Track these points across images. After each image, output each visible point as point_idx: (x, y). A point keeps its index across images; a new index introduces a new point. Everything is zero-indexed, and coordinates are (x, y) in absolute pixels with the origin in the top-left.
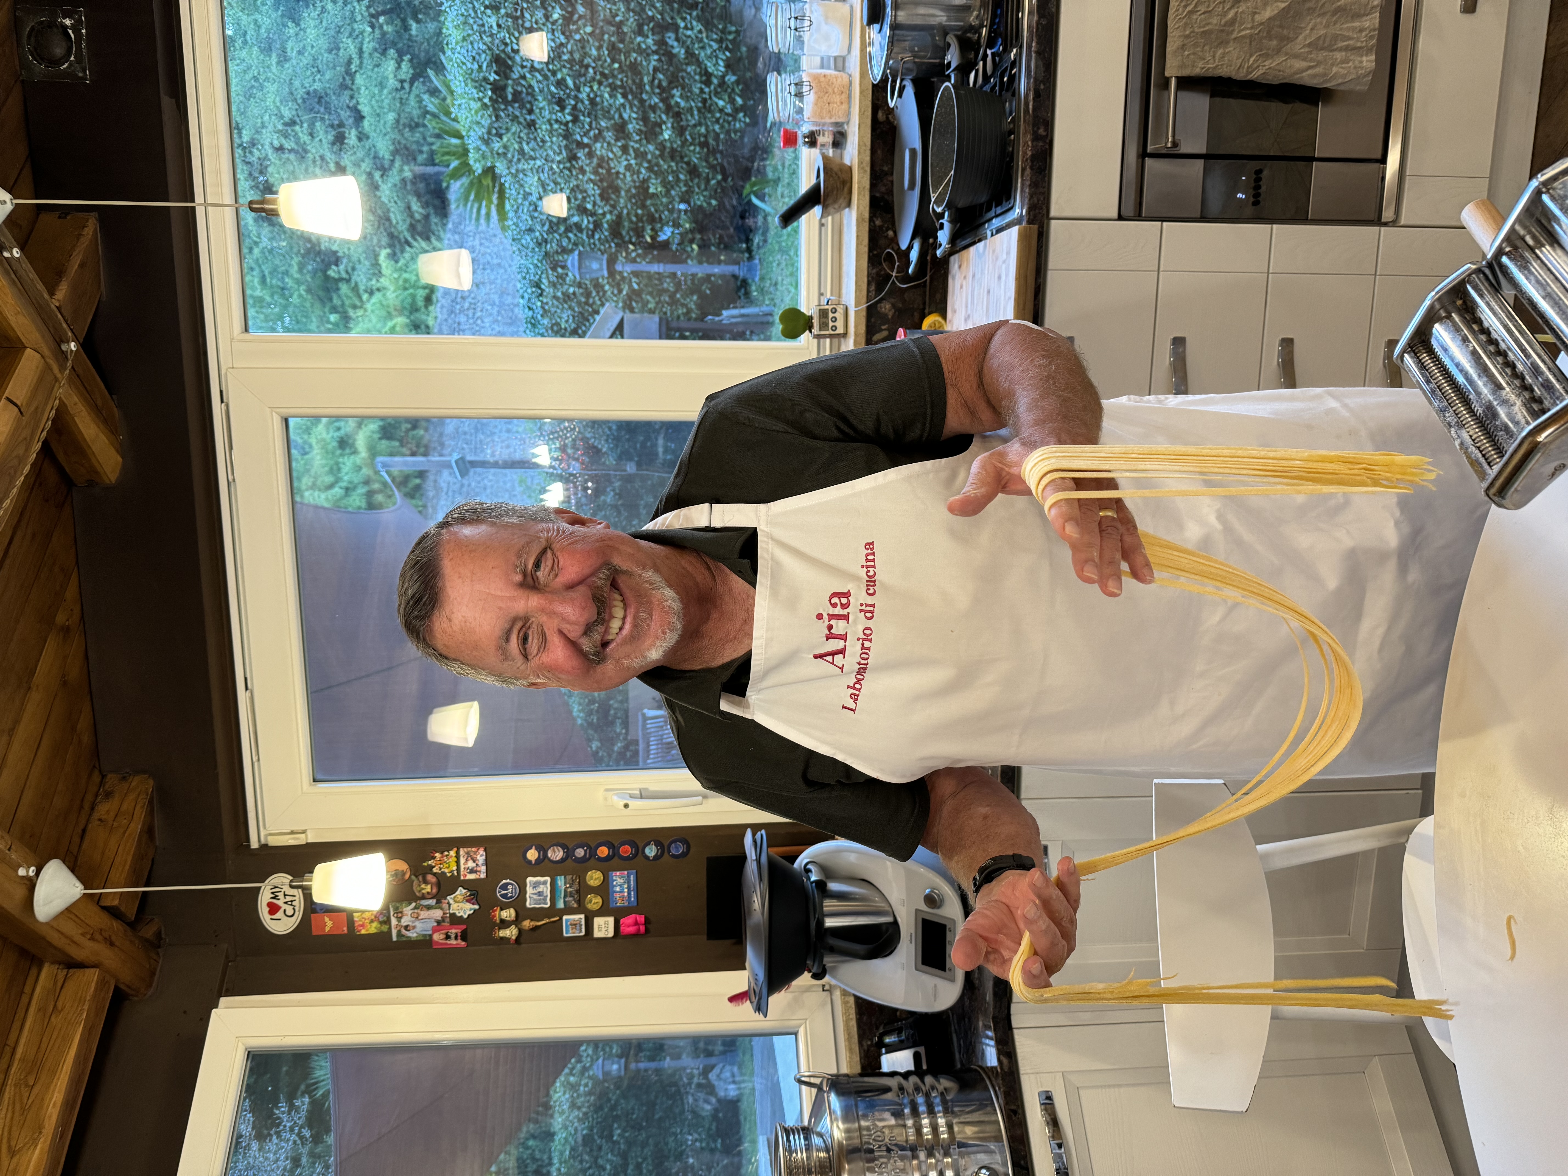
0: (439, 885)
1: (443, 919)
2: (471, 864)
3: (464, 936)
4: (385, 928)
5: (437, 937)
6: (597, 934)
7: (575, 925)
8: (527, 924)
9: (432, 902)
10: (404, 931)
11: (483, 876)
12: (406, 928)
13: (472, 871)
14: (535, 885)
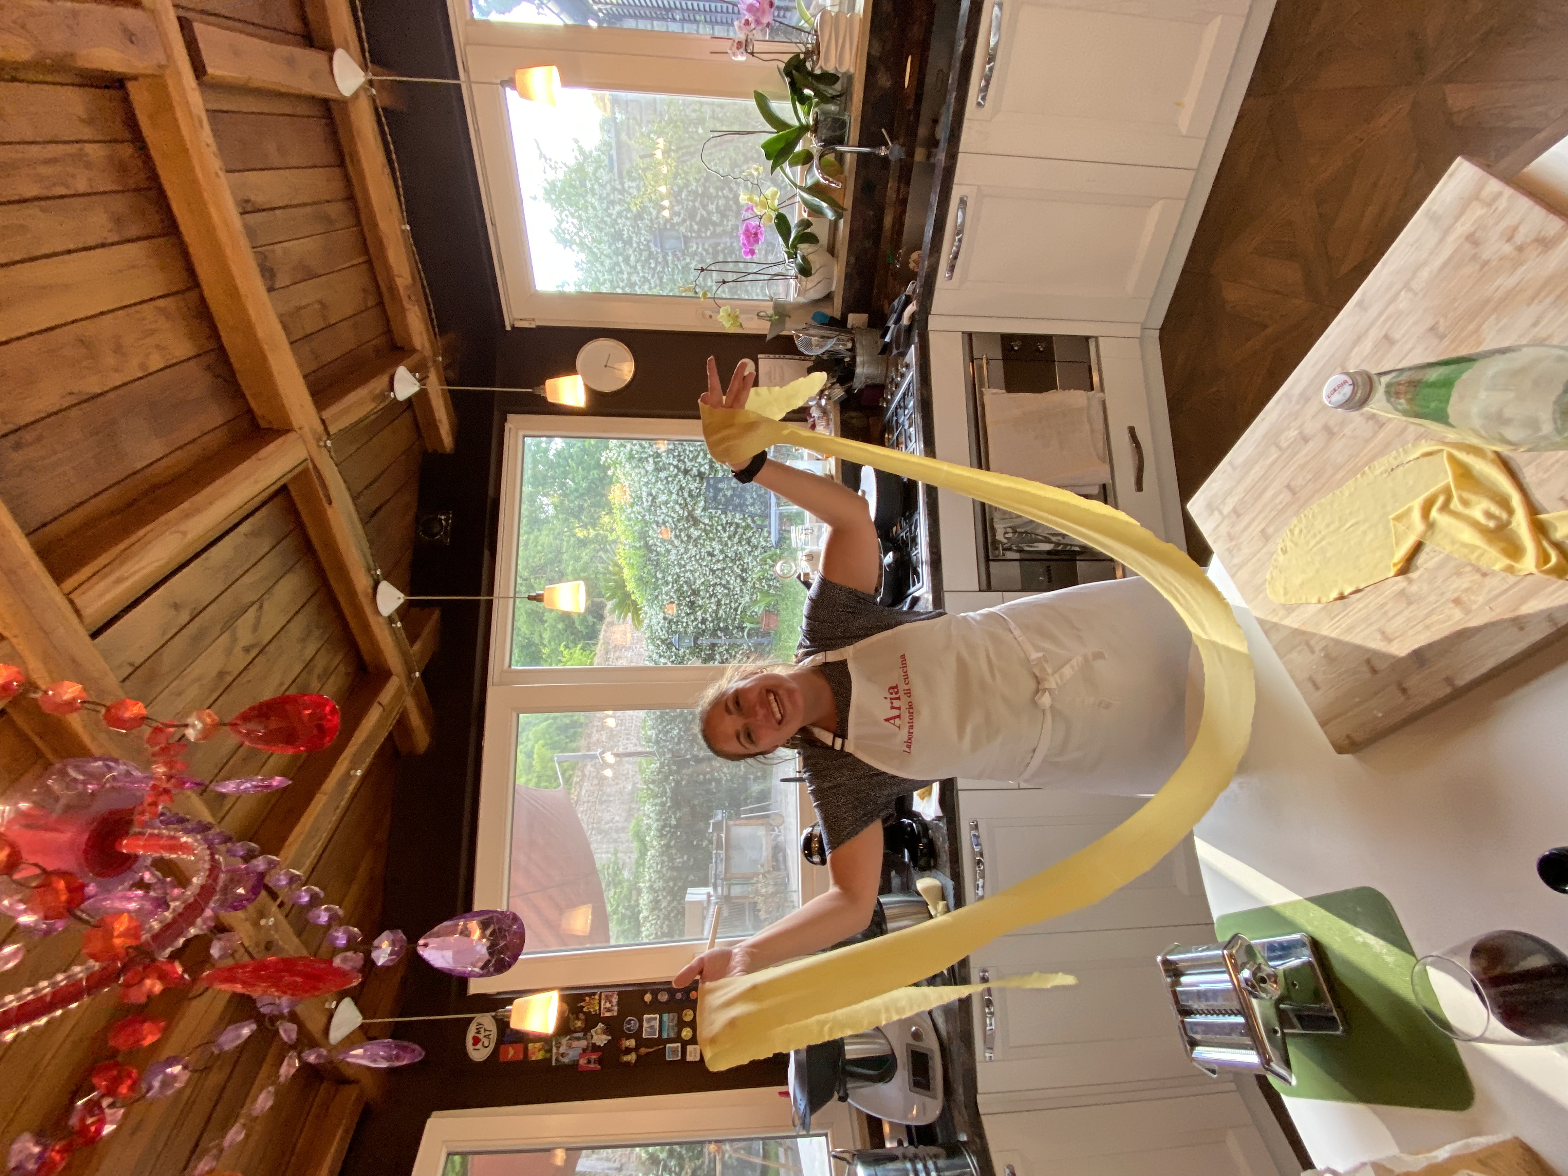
0: (586, 1021)
1: (588, 1047)
2: (608, 1005)
3: (600, 1061)
4: (548, 1056)
5: (583, 1062)
6: (689, 1058)
7: (674, 1051)
8: (643, 1051)
9: (581, 1035)
10: (561, 1058)
11: (615, 1014)
12: (563, 1055)
13: (609, 1010)
14: (649, 1020)
